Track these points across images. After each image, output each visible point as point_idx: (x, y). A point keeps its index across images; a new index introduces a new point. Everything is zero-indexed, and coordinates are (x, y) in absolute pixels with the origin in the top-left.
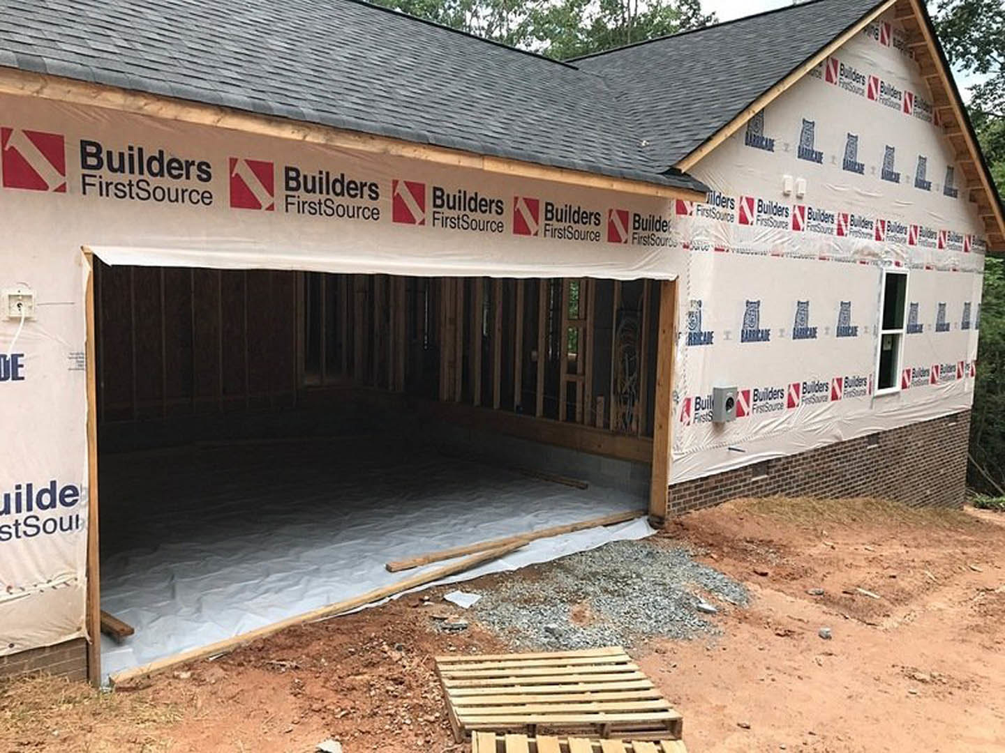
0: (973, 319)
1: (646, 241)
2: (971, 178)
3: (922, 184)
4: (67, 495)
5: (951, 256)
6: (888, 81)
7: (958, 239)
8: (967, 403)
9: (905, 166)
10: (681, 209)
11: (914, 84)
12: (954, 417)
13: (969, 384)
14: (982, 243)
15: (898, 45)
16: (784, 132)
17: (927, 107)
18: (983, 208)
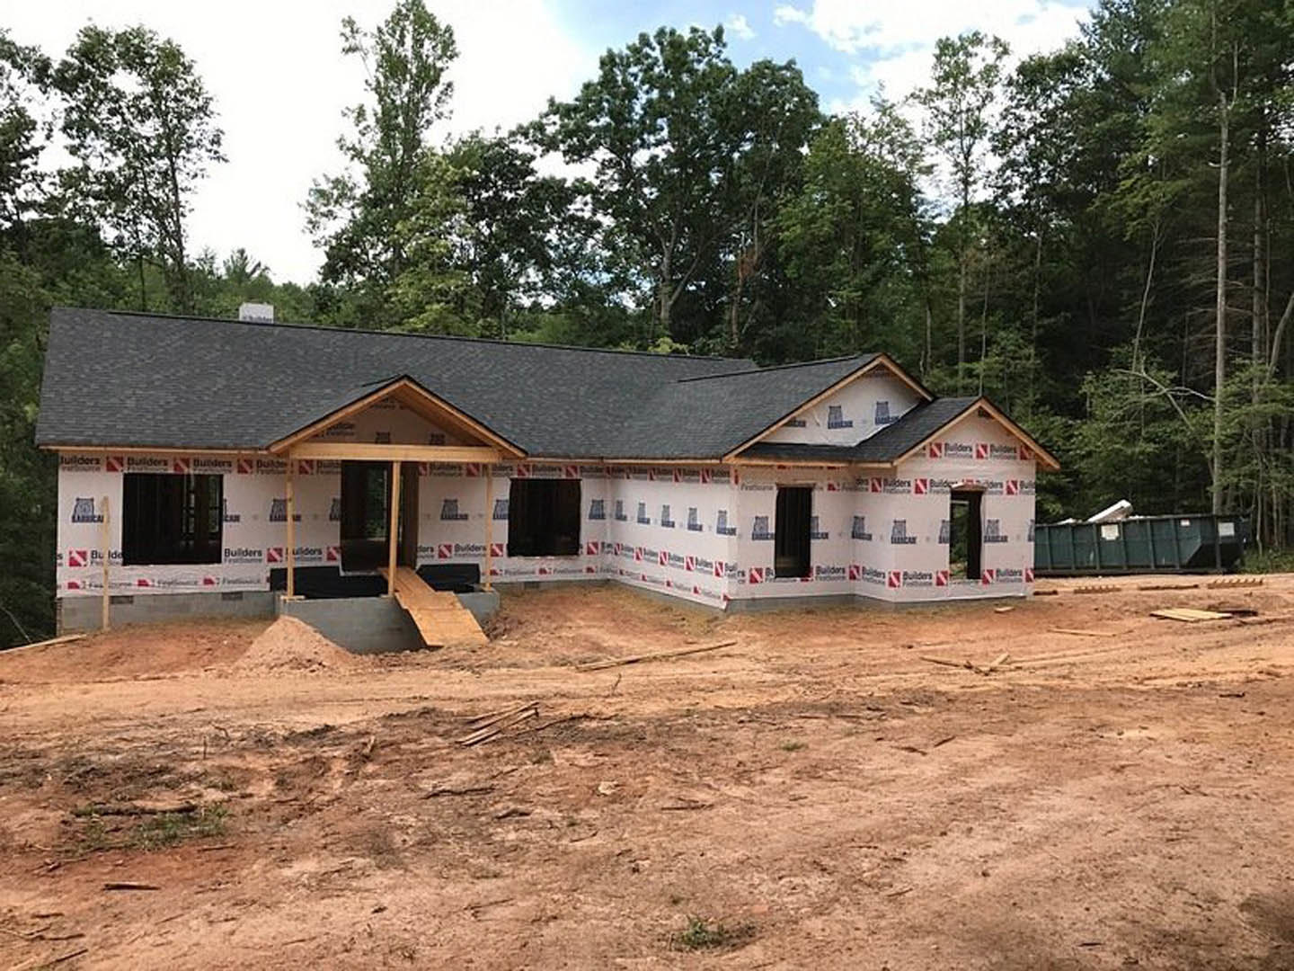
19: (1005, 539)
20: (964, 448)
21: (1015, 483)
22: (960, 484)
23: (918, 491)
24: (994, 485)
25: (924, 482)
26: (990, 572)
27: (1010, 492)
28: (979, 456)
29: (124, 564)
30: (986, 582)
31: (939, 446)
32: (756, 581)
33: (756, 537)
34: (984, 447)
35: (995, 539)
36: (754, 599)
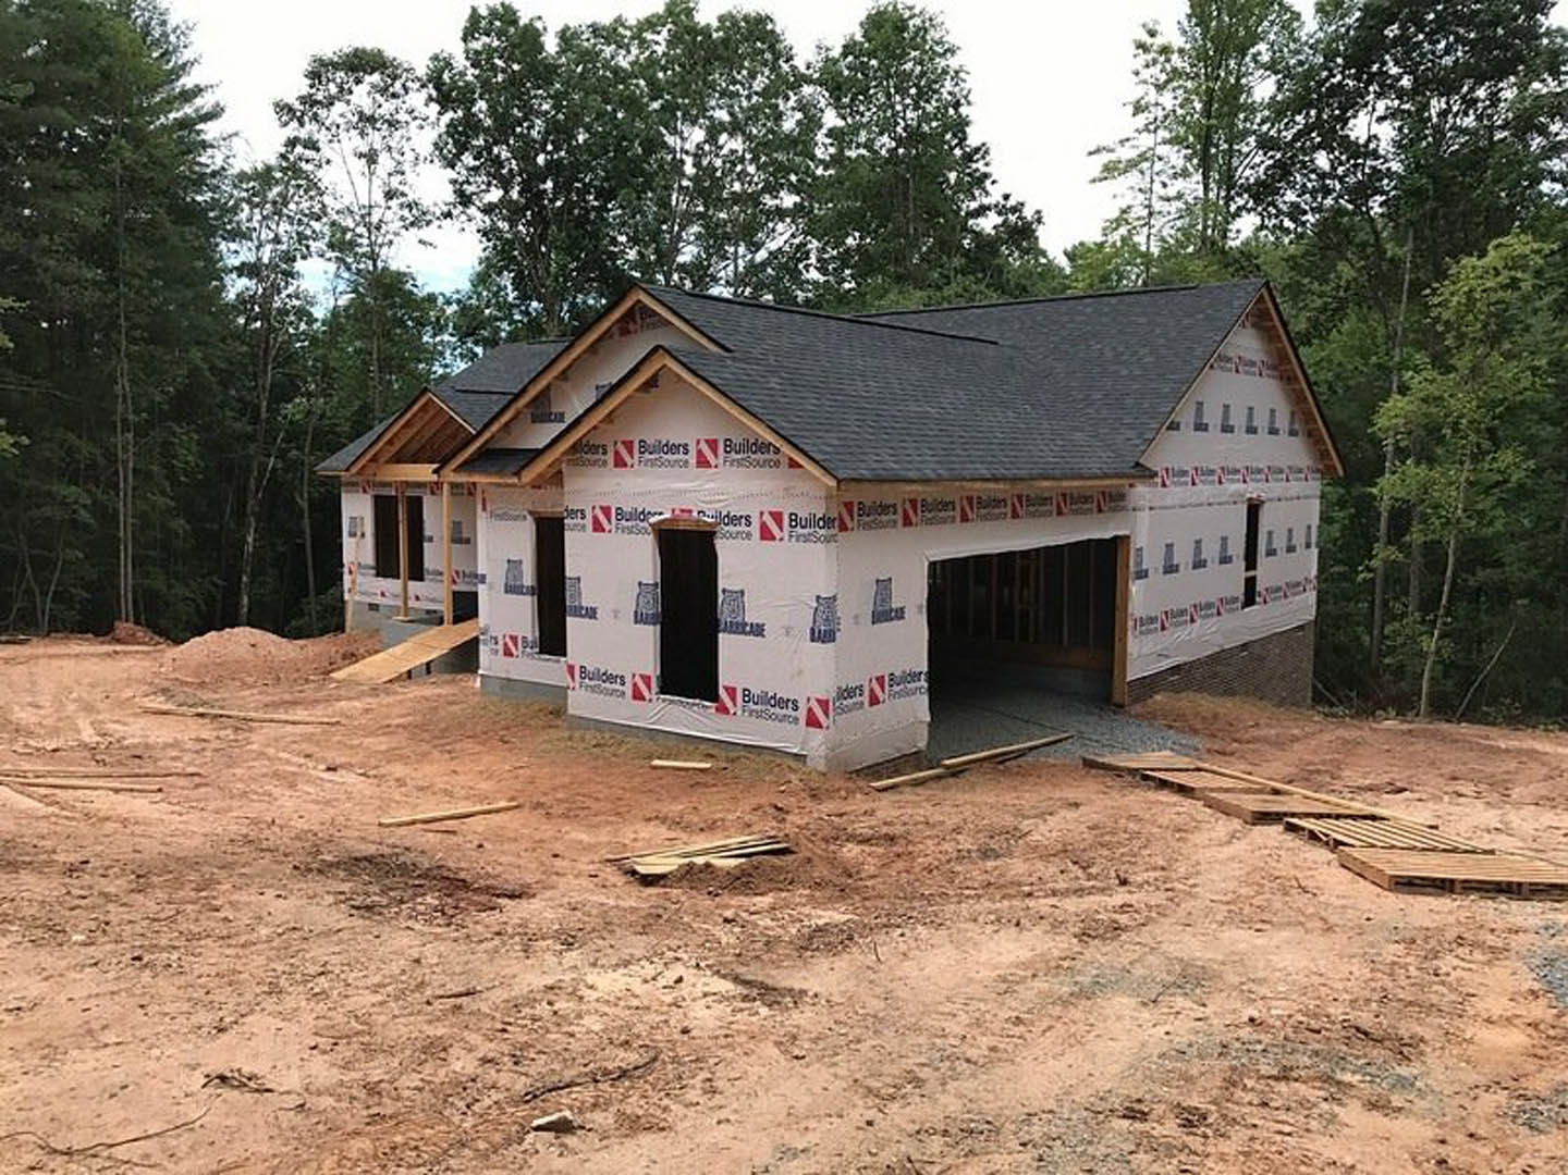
0: (1314, 539)
1: (1114, 510)
2: (1308, 418)
3: (1273, 431)
4: (915, 676)
5: (1295, 487)
6: (1248, 356)
7: (1300, 471)
8: (1311, 615)
9: (1261, 421)
10: (1131, 486)
11: (1267, 352)
12: (1301, 628)
13: (1311, 597)
14: (1318, 471)
15: (1254, 325)
16: (1186, 416)
17: (1274, 368)
18: (1318, 441)
19: (758, 630)
20: (673, 448)
21: (777, 517)
22: (667, 515)
23: (598, 527)
24: (734, 520)
25: (606, 511)
26: (731, 692)
27: (766, 534)
28: (702, 462)
29: (378, 575)
30: (723, 710)
31: (629, 445)
32: (511, 655)
33: (509, 589)
34: (712, 444)
35: (740, 628)
36: (509, 680)
